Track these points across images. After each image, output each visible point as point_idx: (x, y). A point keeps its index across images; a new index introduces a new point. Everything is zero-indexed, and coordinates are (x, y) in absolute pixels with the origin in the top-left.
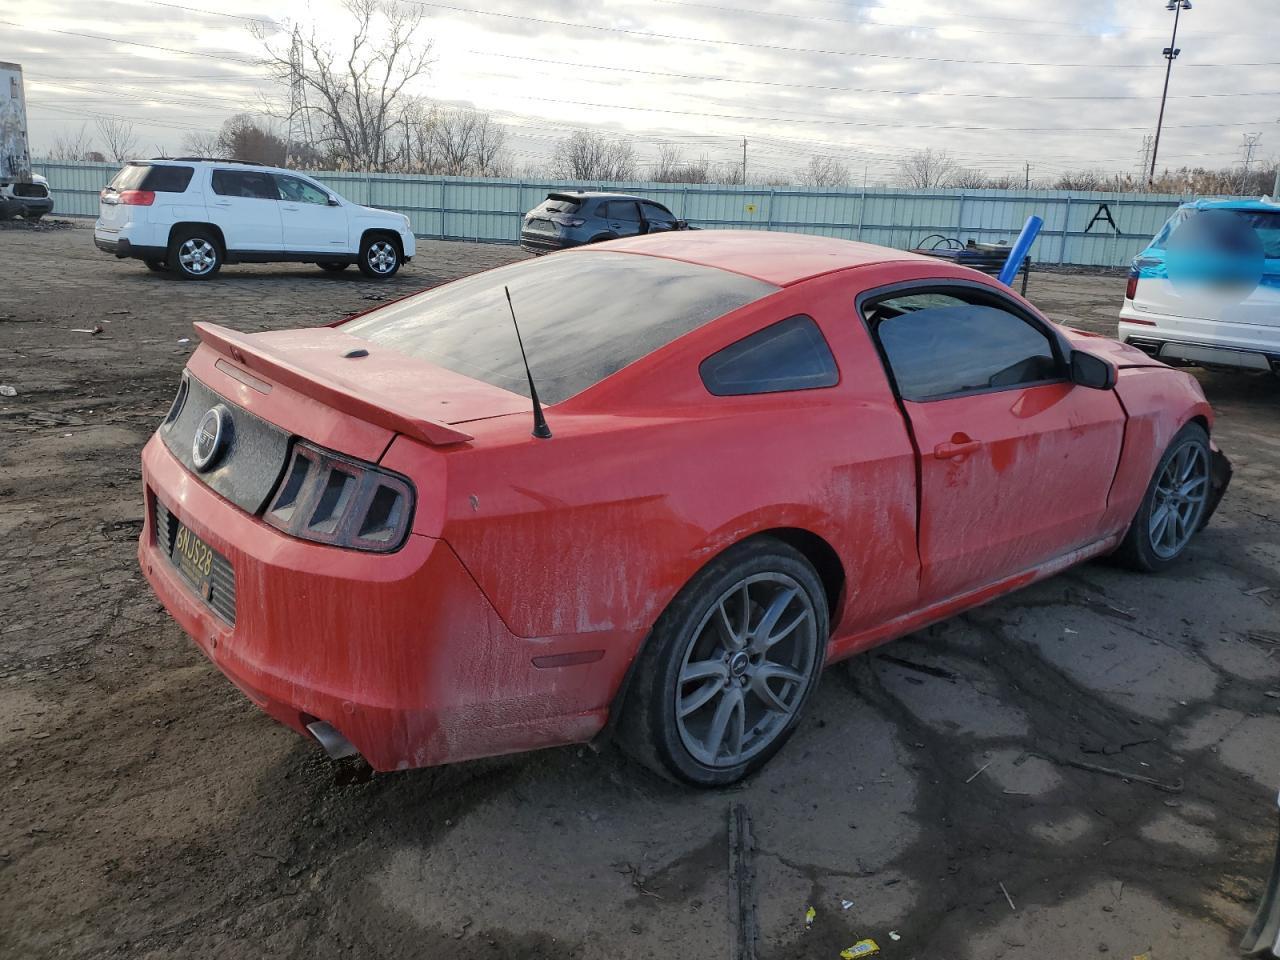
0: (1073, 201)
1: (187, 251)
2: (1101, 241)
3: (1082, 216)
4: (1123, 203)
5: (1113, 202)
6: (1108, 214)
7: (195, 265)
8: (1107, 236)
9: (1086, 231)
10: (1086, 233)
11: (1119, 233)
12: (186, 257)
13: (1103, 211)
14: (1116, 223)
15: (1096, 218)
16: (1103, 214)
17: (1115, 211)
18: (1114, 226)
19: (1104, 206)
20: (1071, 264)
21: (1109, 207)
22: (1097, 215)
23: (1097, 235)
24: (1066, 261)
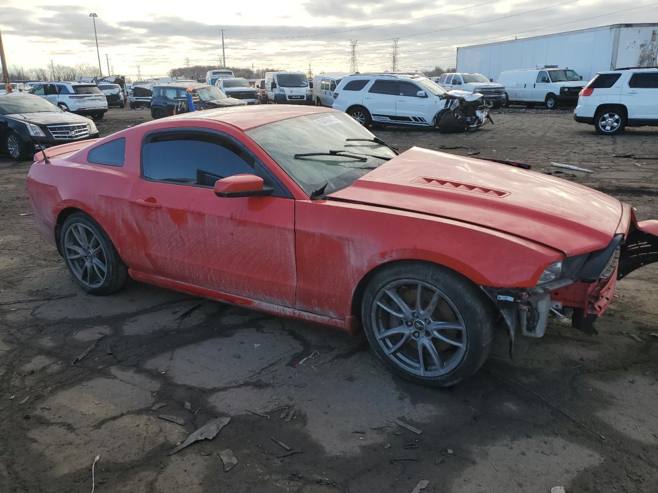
1: (604, 119)
7: (607, 127)
12: (603, 122)
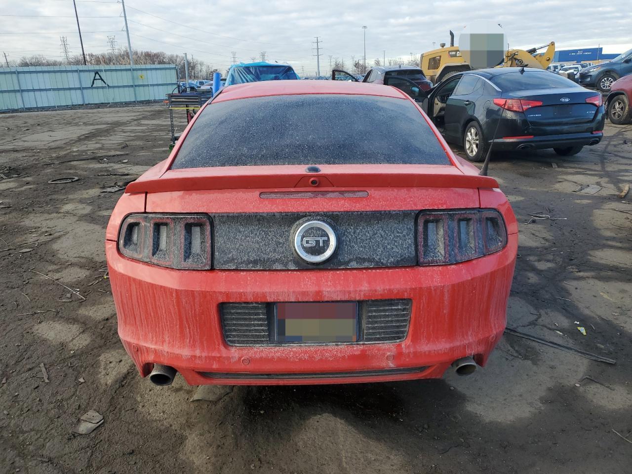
0: (81, 71)
2: (101, 91)
3: (87, 79)
4: (106, 71)
5: (101, 71)
6: (100, 76)
8: (103, 88)
9: (92, 86)
10: (92, 87)
11: (108, 86)
13: (97, 75)
14: (106, 82)
15: (94, 79)
16: (97, 77)
17: (103, 75)
18: (105, 83)
19: (97, 73)
20: (89, 104)
21: (99, 73)
22: (95, 77)
23: (98, 88)
24: (87, 102)
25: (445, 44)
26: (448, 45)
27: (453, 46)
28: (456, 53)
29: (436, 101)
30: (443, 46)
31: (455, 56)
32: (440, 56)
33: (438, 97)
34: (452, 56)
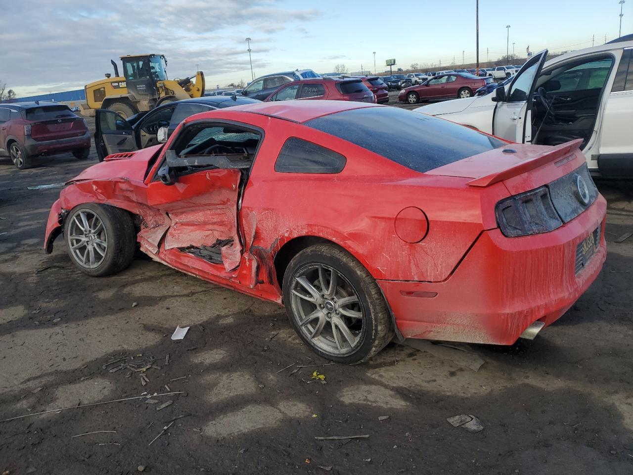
25: (110, 74)
26: (113, 76)
27: (118, 76)
28: (119, 84)
29: (143, 133)
30: (108, 77)
31: (118, 87)
32: (104, 88)
33: (144, 129)
34: (115, 87)
